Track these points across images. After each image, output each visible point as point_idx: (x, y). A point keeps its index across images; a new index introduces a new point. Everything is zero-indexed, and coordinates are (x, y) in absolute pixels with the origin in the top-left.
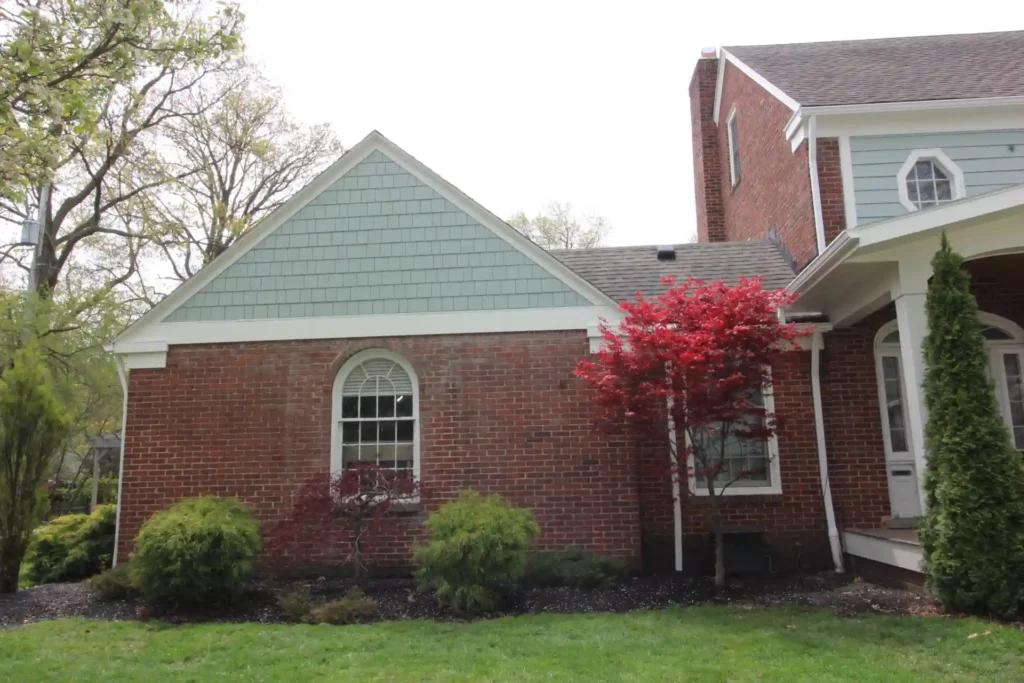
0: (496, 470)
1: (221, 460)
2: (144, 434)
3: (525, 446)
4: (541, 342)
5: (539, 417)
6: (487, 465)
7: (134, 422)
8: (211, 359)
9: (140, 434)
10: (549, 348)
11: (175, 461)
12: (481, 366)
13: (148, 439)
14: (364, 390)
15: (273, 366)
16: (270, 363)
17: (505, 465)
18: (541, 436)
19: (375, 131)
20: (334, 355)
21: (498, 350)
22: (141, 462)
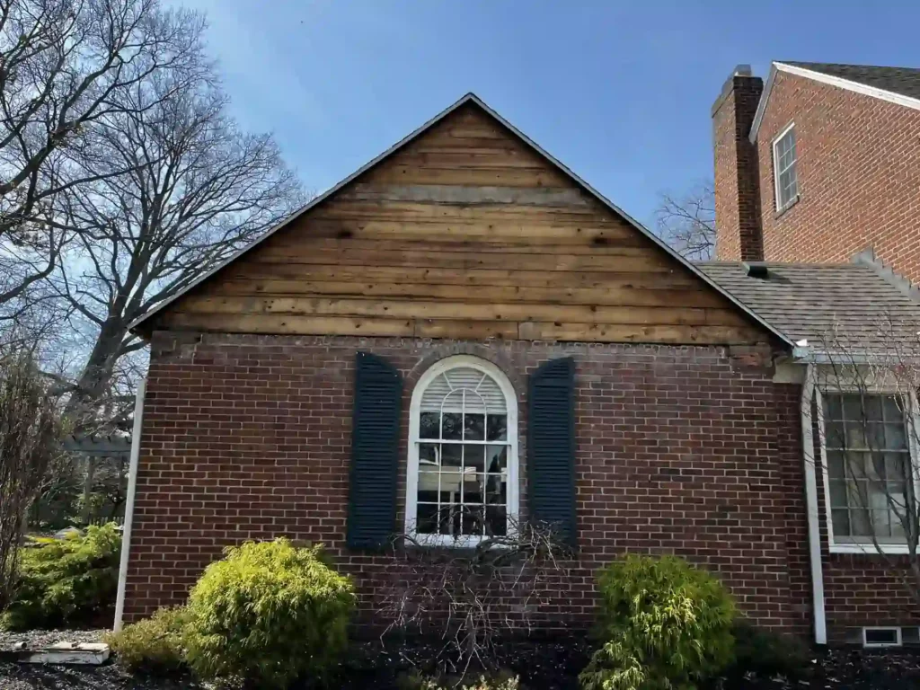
0: (613, 513)
1: (266, 484)
2: (167, 446)
3: (649, 484)
4: (667, 360)
5: (666, 450)
6: (603, 506)
7: (152, 431)
8: (258, 356)
9: (160, 445)
10: (679, 368)
11: (206, 482)
12: (595, 385)
13: (171, 452)
14: (449, 405)
15: (336, 370)
16: (332, 365)
17: (625, 506)
18: (669, 473)
19: (471, 94)
20: (416, 360)
21: (616, 365)
22: (161, 482)
